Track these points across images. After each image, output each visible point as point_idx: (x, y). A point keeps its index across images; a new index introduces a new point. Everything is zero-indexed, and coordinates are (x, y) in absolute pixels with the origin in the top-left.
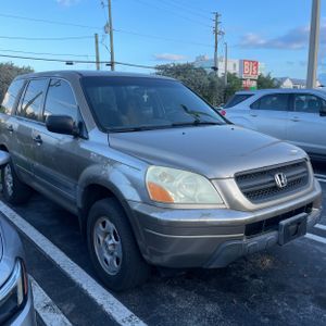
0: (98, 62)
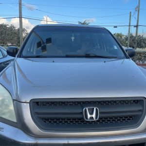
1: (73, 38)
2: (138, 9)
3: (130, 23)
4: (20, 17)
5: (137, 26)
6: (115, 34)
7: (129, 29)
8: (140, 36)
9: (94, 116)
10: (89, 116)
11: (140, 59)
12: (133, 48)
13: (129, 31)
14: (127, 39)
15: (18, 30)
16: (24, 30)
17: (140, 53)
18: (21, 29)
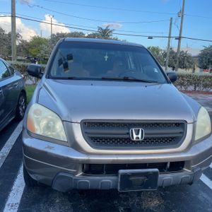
0: (169, 37)
1: (106, 57)
2: (181, 14)
3: (170, 34)
4: (12, 16)
5: (179, 38)
6: (149, 48)
7: (169, 41)
8: (183, 52)
9: (140, 136)
10: (135, 136)
11: (182, 84)
12: (174, 68)
13: (169, 45)
14: (165, 55)
15: (9, 35)
16: (17, 36)
17: (182, 76)
18: (14, 34)
